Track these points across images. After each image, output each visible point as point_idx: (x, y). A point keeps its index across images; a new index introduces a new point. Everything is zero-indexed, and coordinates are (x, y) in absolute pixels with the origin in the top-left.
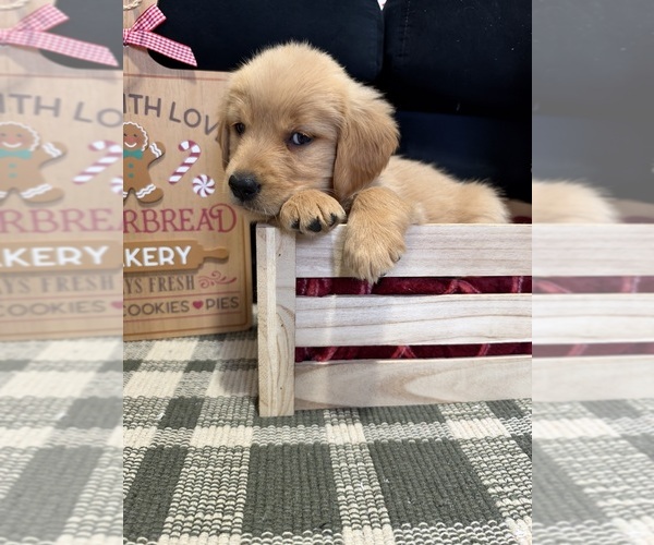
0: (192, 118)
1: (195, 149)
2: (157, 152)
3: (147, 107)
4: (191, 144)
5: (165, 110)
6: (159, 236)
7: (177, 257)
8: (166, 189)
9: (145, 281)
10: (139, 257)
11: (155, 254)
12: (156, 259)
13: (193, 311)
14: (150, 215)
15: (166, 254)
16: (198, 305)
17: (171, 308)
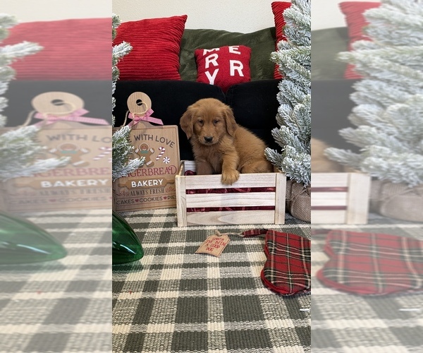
0: (162, 140)
1: (164, 149)
2: (152, 151)
3: (149, 138)
4: (162, 148)
5: (154, 139)
6: (153, 176)
7: (159, 183)
8: (155, 162)
9: (149, 191)
10: (147, 183)
11: (152, 182)
12: (152, 184)
13: (164, 200)
14: (150, 170)
15: (155, 182)
16: (165, 198)
17: (157, 199)
